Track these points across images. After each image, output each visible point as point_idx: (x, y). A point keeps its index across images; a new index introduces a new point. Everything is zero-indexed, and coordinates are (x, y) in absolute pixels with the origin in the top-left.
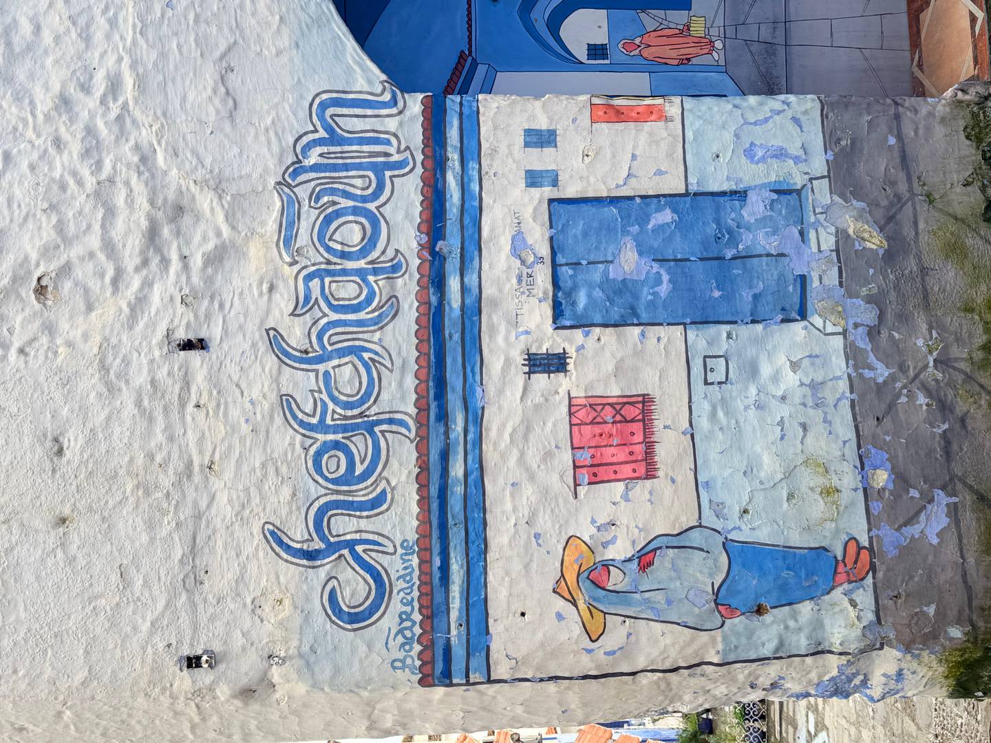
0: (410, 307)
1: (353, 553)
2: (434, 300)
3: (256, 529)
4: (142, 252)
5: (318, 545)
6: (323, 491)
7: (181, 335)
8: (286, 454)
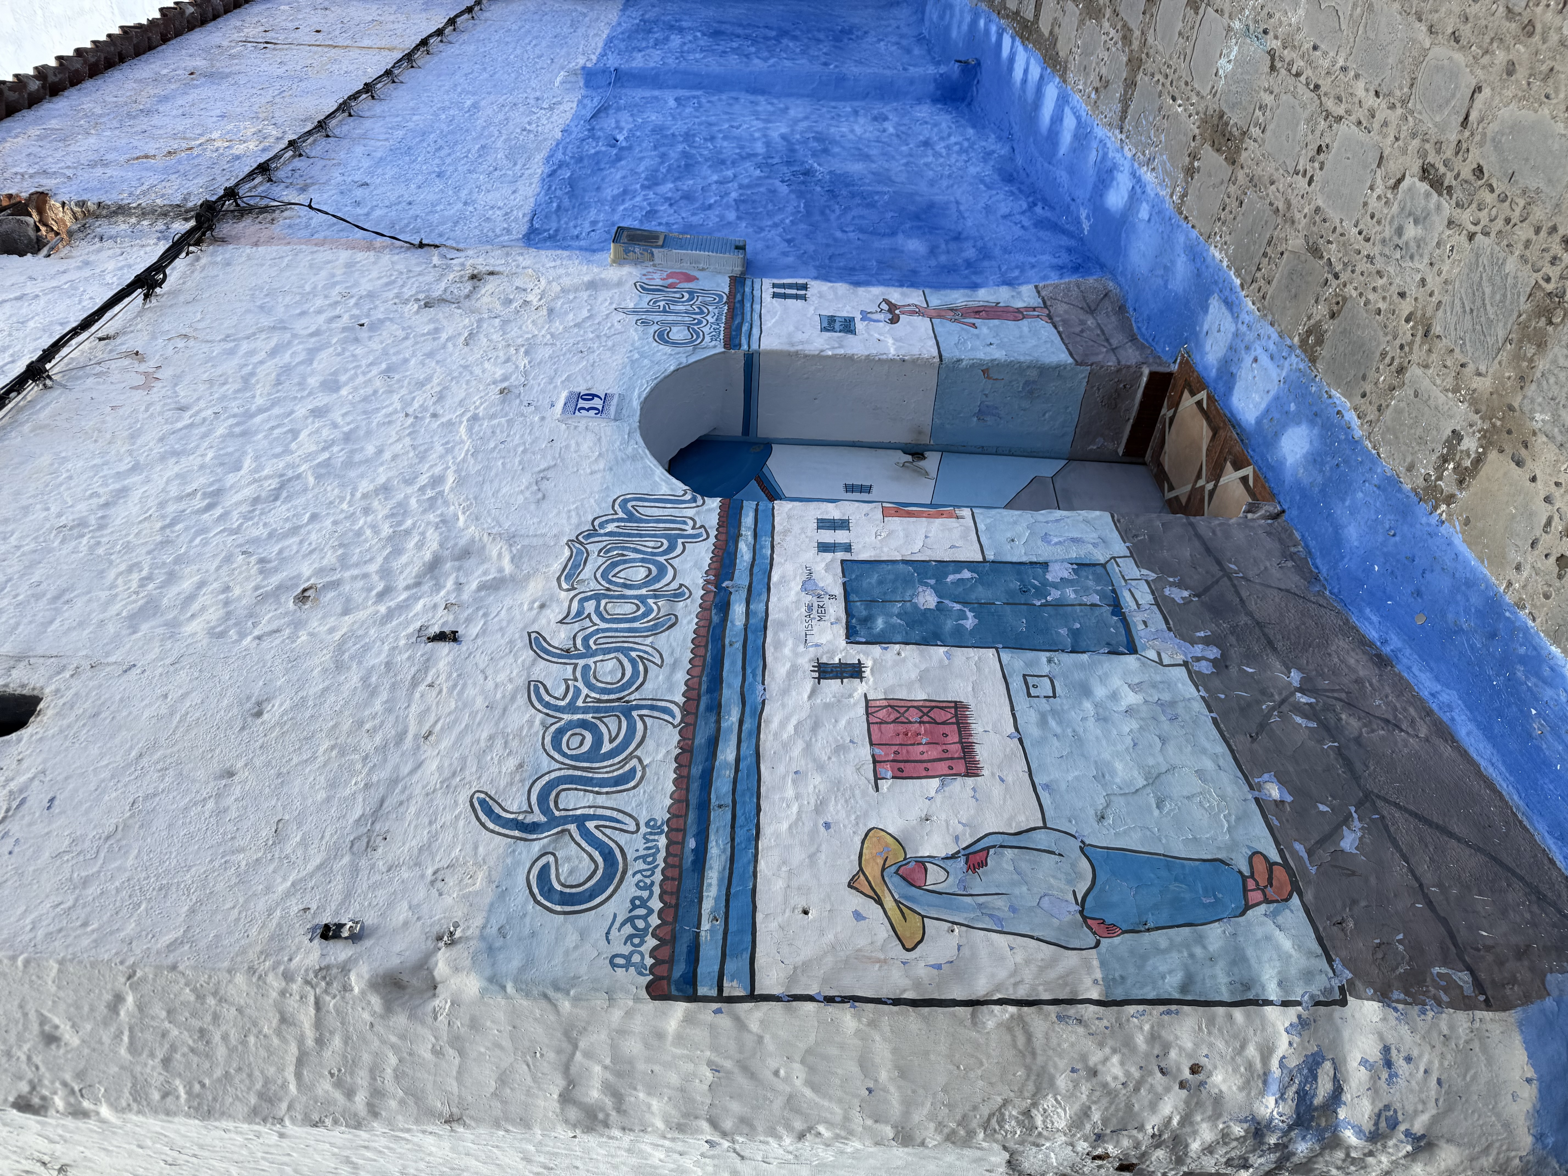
0: (689, 622)
1: (582, 828)
2: (716, 619)
3: (463, 797)
4: (418, 576)
5: (538, 817)
6: (558, 766)
7: (435, 629)
8: (522, 728)
